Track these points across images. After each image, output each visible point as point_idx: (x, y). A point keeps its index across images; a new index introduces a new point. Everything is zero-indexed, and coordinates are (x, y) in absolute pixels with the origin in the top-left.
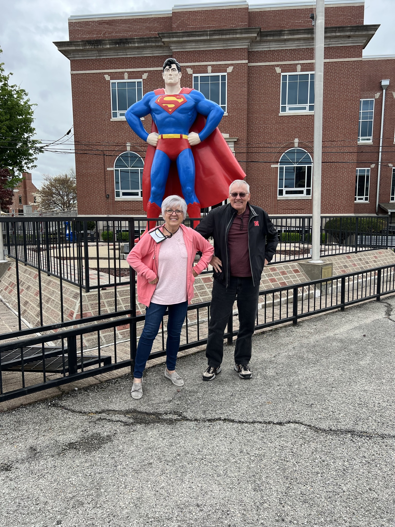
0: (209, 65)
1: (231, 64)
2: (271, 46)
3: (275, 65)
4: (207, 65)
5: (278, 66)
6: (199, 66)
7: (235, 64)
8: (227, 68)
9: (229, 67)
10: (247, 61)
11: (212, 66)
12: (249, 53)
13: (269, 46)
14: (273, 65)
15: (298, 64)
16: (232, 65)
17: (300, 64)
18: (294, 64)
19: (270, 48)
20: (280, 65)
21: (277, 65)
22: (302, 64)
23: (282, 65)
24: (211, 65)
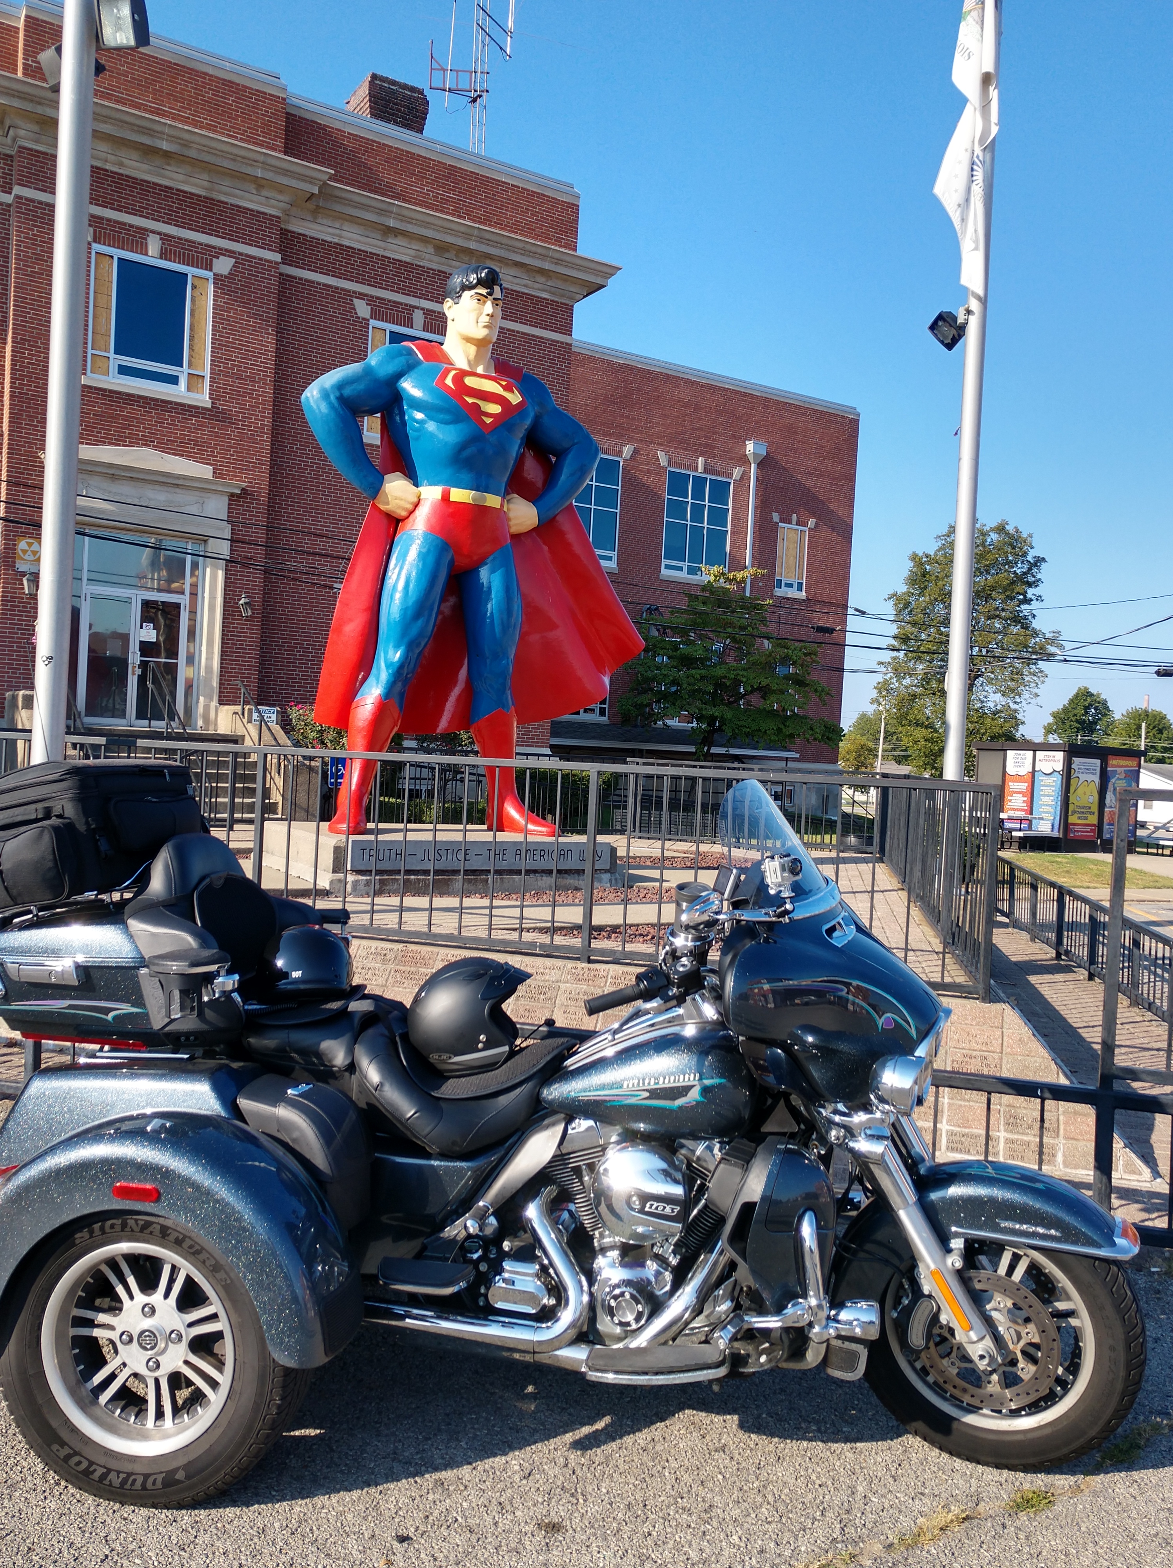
0: (153, 232)
1: (227, 250)
2: (344, 233)
3: (355, 292)
4: (146, 230)
5: (361, 296)
6: (116, 222)
7: (241, 254)
8: (214, 260)
9: (221, 257)
10: (277, 257)
11: (165, 238)
12: (284, 232)
13: (338, 232)
14: (349, 291)
15: (418, 308)
16: (230, 253)
17: (423, 309)
18: (406, 305)
19: (340, 236)
20: (367, 295)
21: (360, 294)
22: (428, 310)
23: (372, 297)
24: (159, 233)
